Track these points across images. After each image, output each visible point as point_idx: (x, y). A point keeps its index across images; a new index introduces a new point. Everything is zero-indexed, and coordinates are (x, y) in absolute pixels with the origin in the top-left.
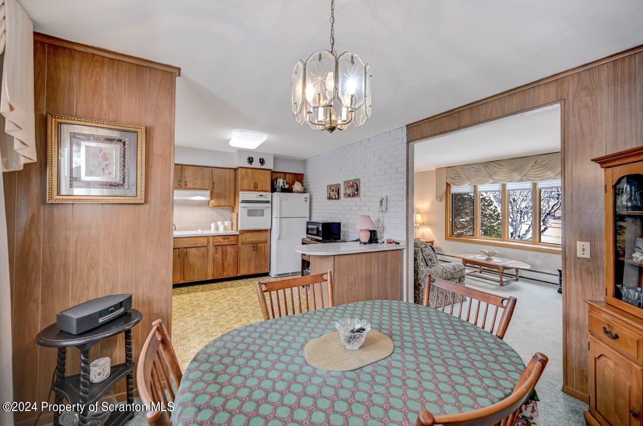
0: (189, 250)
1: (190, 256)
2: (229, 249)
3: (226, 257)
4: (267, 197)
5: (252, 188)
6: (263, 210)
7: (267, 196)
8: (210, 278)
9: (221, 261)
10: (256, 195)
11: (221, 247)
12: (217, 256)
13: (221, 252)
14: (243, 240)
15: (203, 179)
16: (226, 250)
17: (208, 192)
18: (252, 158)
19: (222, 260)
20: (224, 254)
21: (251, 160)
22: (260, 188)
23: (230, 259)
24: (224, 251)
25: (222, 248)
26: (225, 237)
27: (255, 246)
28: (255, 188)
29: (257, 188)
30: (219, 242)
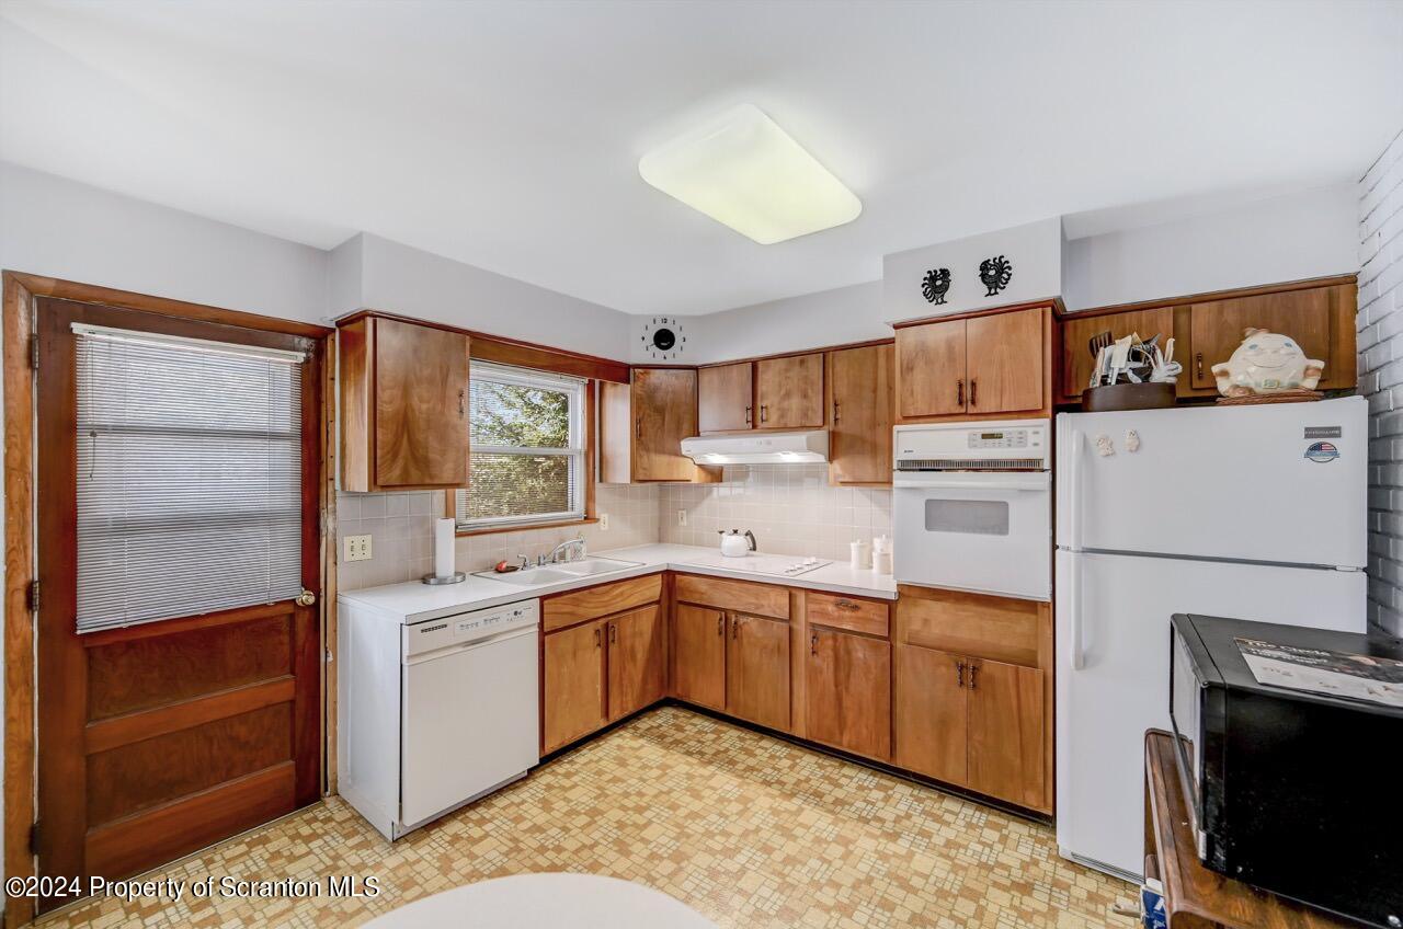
0: (742, 620)
1: (745, 641)
2: (860, 651)
3: (848, 676)
4: (1022, 440)
5: (949, 403)
6: (1005, 505)
7: (1029, 437)
8: (800, 732)
9: (833, 688)
10: (965, 434)
11: (829, 633)
12: (817, 661)
13: (831, 653)
14: (916, 626)
15: (805, 396)
16: (848, 652)
17: (821, 437)
18: (945, 273)
19: (836, 686)
20: (842, 663)
21: (937, 284)
22: (987, 402)
23: (863, 687)
24: (842, 652)
25: (835, 639)
26: (849, 600)
27: (969, 668)
28: (961, 403)
29: (973, 402)
30: (823, 614)
